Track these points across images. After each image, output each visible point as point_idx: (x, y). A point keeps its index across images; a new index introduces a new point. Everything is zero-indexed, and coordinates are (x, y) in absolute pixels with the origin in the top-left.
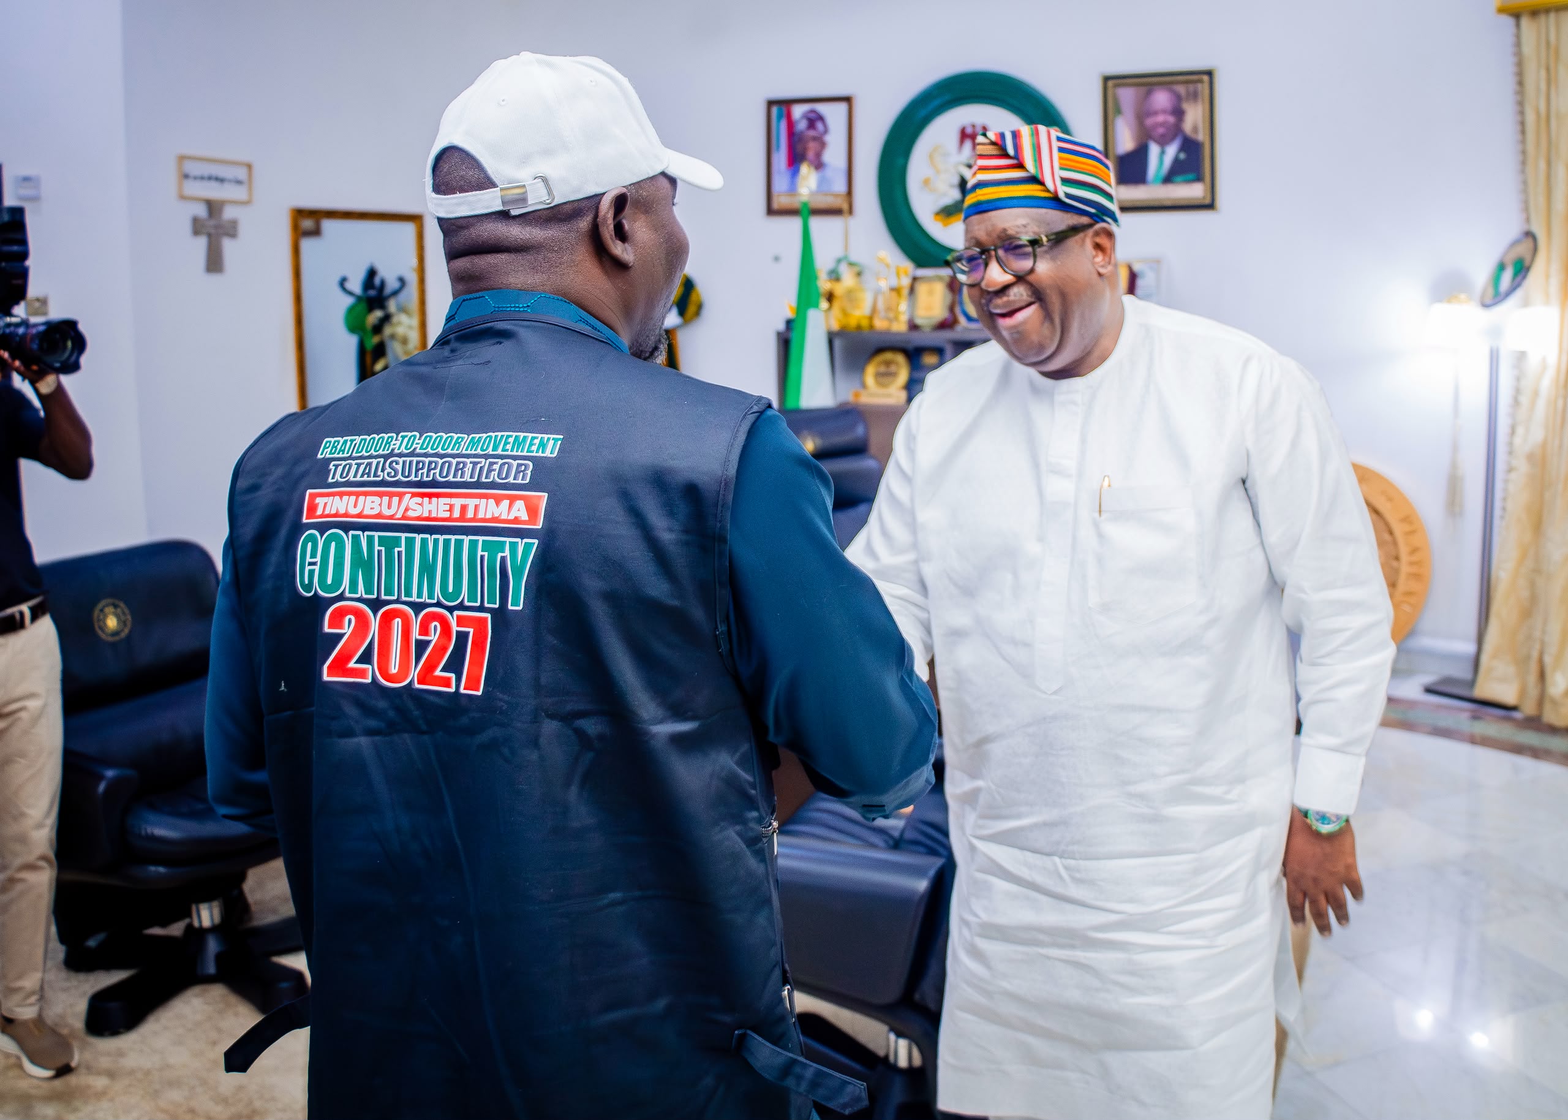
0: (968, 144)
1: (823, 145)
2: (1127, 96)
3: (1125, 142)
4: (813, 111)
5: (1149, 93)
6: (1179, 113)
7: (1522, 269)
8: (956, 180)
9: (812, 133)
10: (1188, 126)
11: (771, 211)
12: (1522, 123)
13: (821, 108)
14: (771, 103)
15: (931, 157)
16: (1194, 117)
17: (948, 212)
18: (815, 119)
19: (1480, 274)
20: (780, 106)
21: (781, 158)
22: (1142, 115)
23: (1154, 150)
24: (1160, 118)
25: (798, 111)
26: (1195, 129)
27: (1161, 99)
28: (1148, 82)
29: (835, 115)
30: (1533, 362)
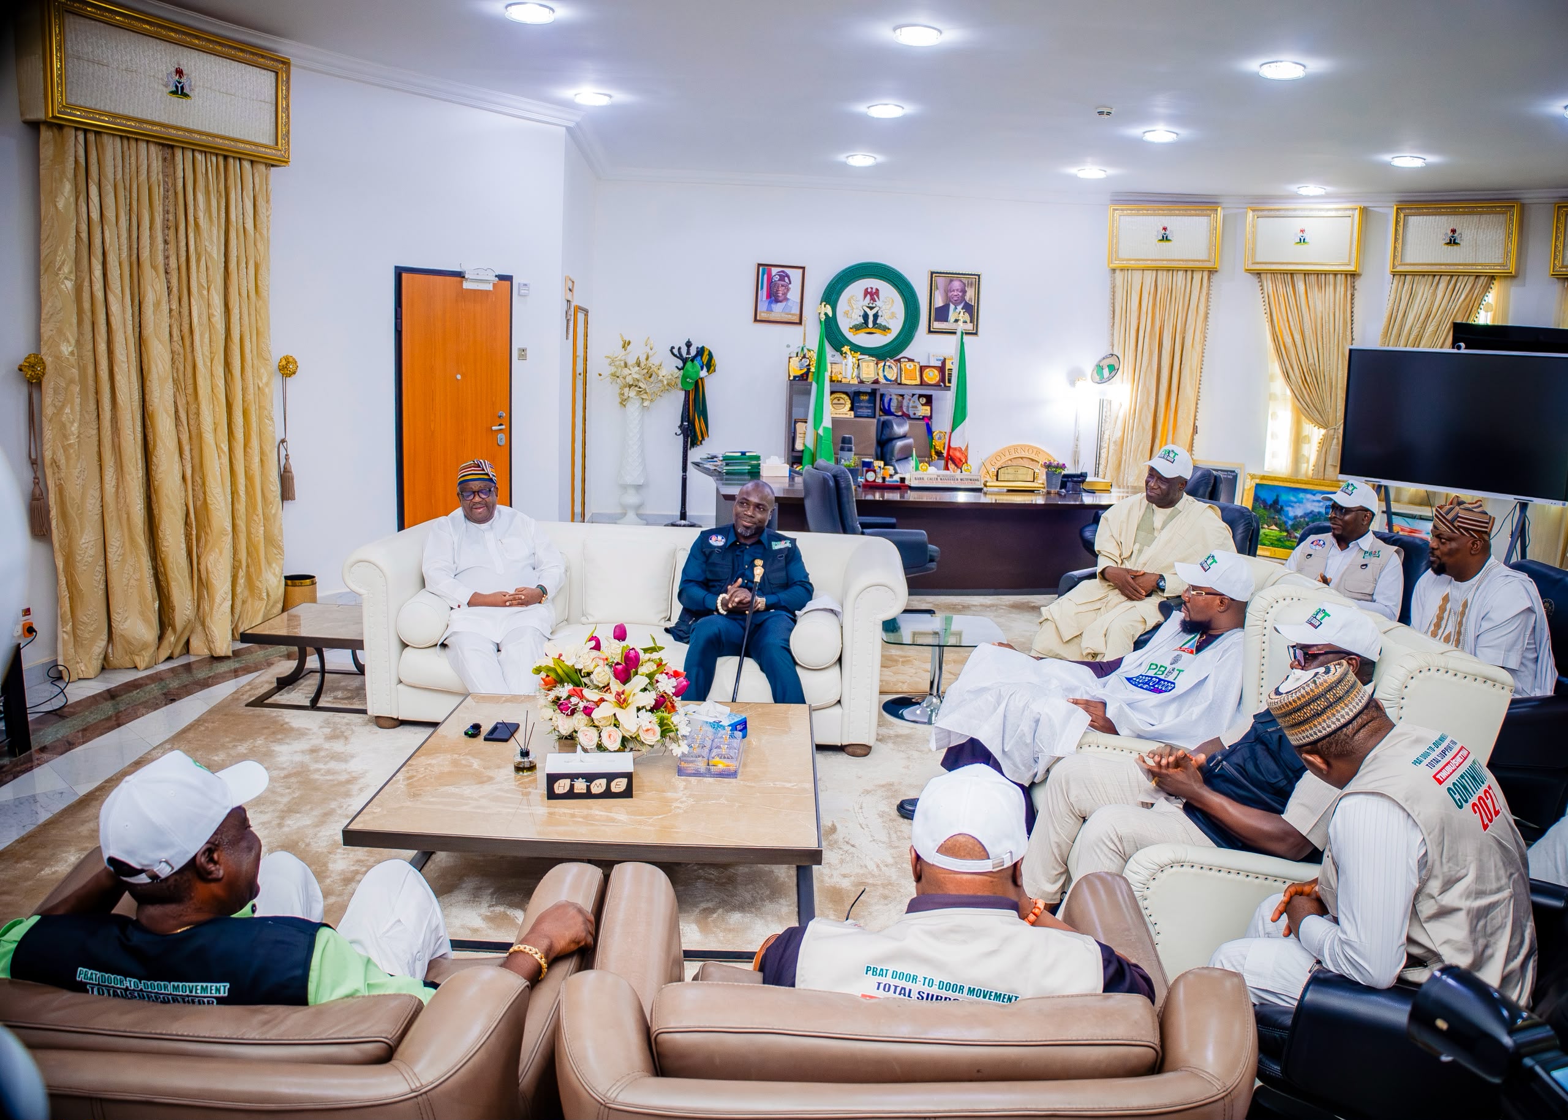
0: (868, 296)
1: (788, 290)
2: (941, 281)
3: (939, 302)
4: (783, 272)
5: (951, 281)
6: (964, 292)
7: (1113, 369)
8: (862, 313)
9: (783, 283)
10: (967, 298)
11: (756, 320)
12: (1114, 312)
13: (787, 270)
14: (759, 265)
15: (849, 301)
16: (970, 294)
17: (857, 328)
18: (783, 276)
19: (1089, 368)
20: (764, 268)
21: (763, 294)
22: (947, 291)
23: (952, 307)
24: (955, 293)
25: (774, 271)
26: (971, 299)
27: (956, 285)
28: (951, 276)
29: (795, 275)
30: (1115, 406)
